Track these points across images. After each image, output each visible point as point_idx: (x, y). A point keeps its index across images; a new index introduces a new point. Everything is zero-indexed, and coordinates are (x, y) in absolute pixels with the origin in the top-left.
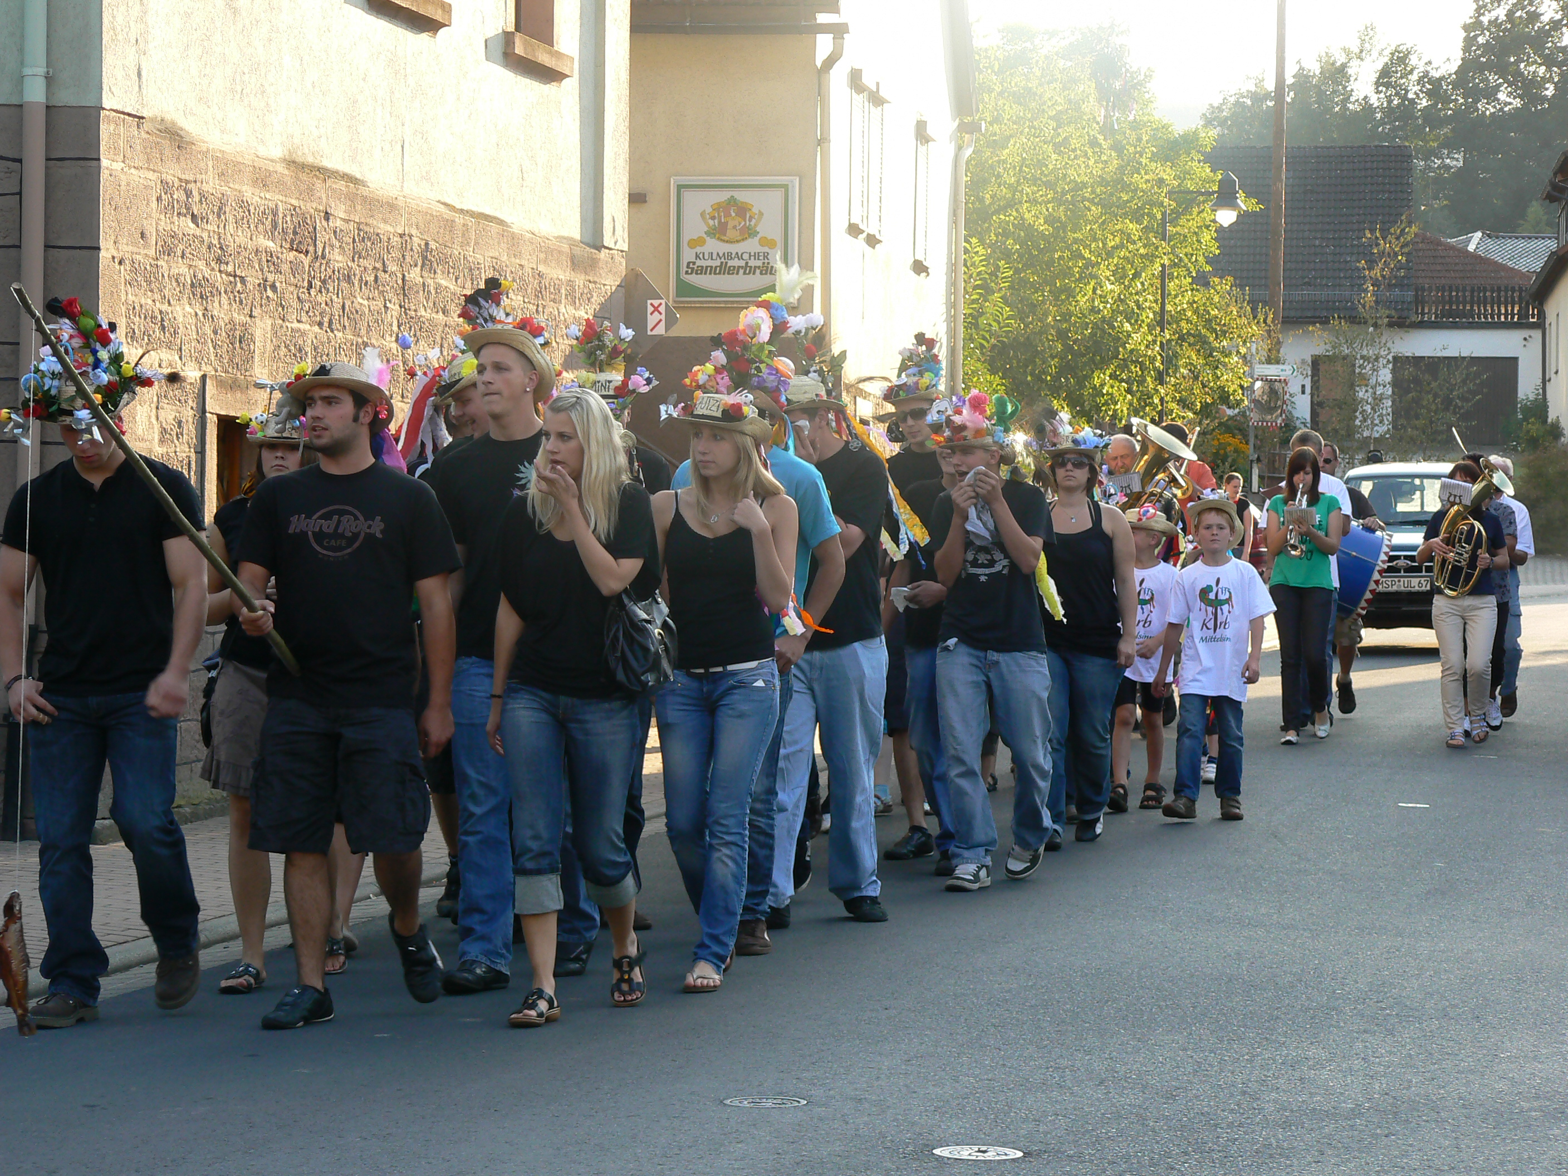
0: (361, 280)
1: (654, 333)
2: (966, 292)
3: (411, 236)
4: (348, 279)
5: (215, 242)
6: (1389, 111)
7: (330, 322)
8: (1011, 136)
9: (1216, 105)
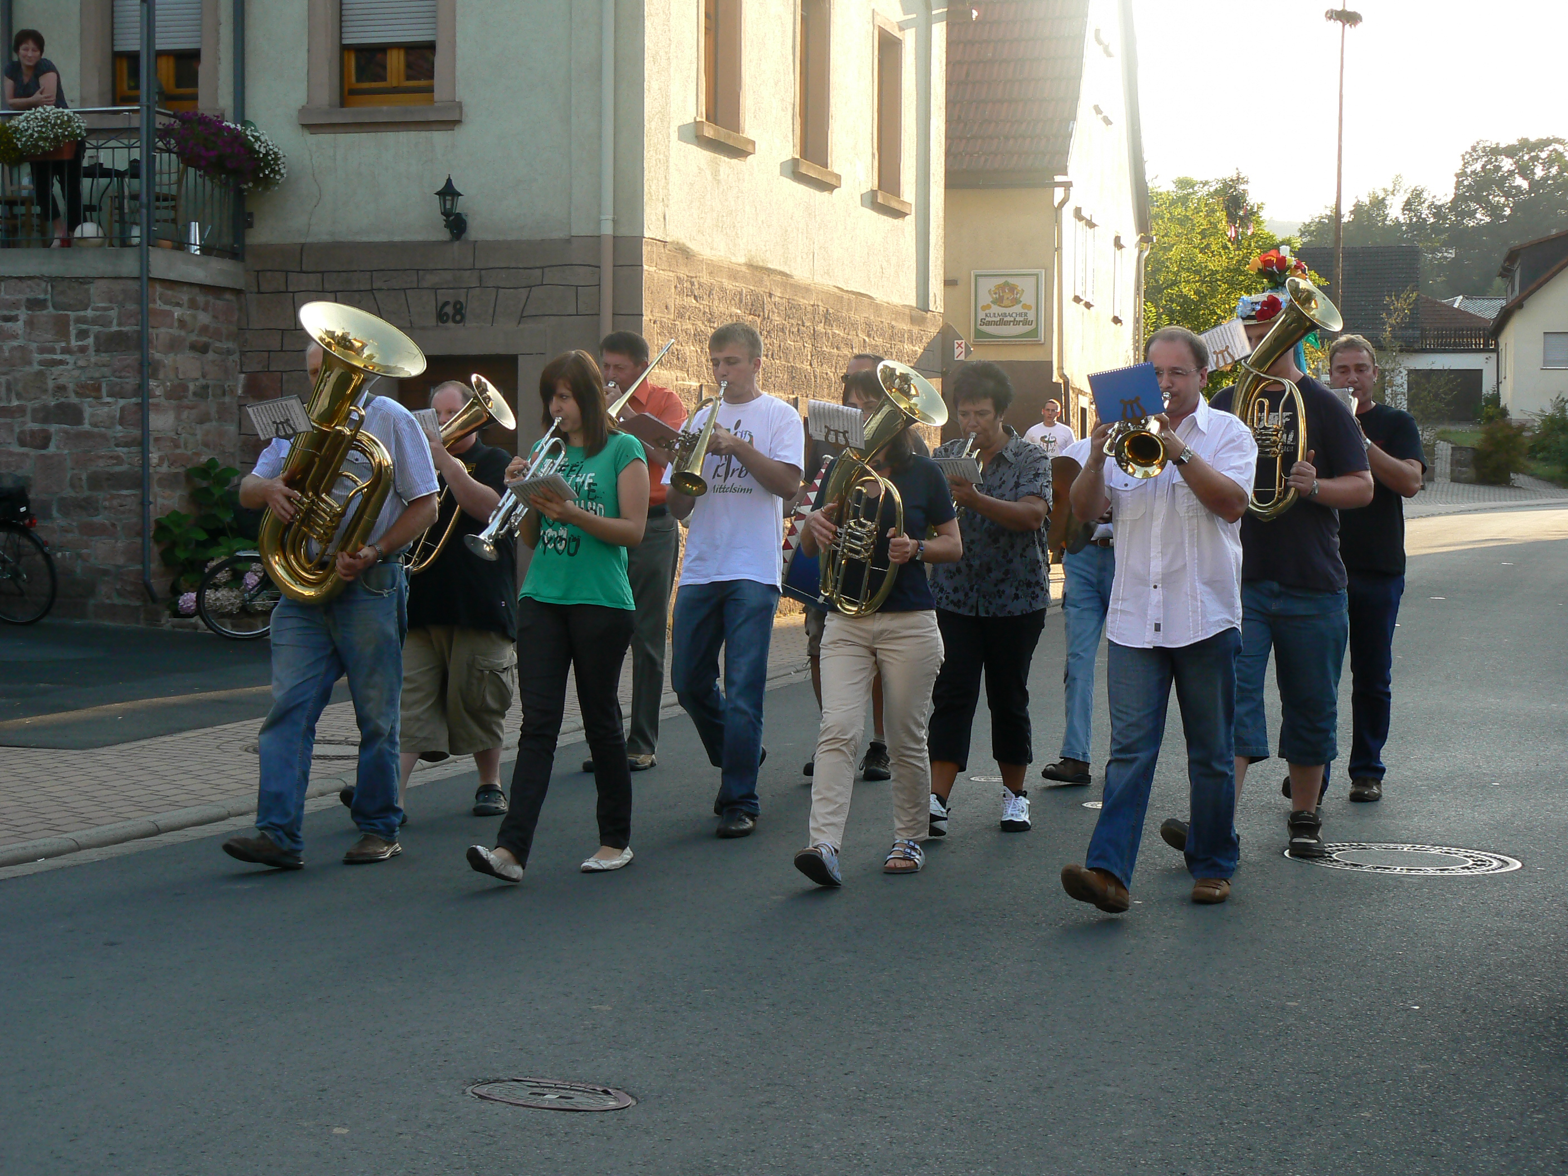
0: (790, 331)
1: (959, 359)
2: (1145, 334)
3: (818, 306)
4: (783, 330)
5: (707, 311)
6: (1410, 225)
7: (772, 355)
8: (1175, 244)
9: (1307, 223)
